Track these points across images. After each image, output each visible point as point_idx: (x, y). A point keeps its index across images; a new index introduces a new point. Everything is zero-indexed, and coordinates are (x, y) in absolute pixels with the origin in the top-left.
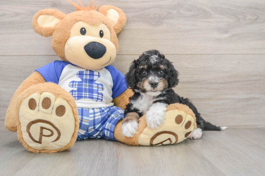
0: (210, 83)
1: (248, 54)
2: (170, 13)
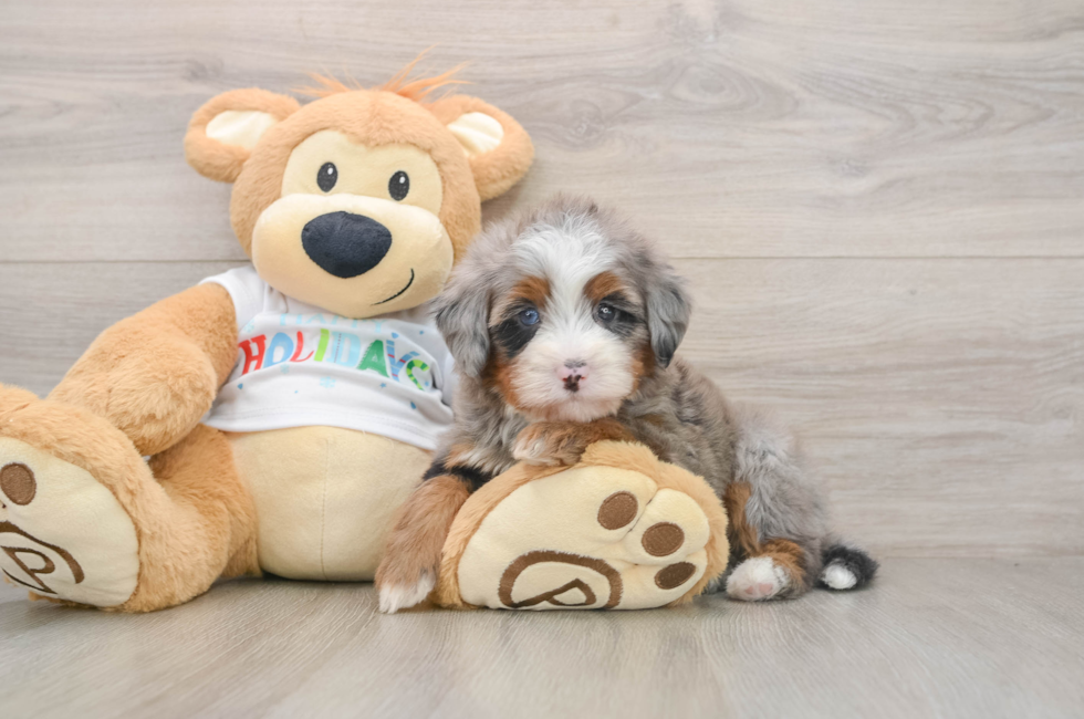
0: (798, 373)
1: (951, 257)
2: (636, 99)
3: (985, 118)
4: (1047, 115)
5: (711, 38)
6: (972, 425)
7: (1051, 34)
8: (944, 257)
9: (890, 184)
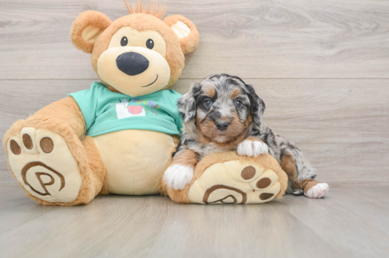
0: (309, 120)
1: (364, 78)
2: (250, 20)
3: (376, 28)
6: (371, 139)
8: (361, 78)
9: (342, 52)
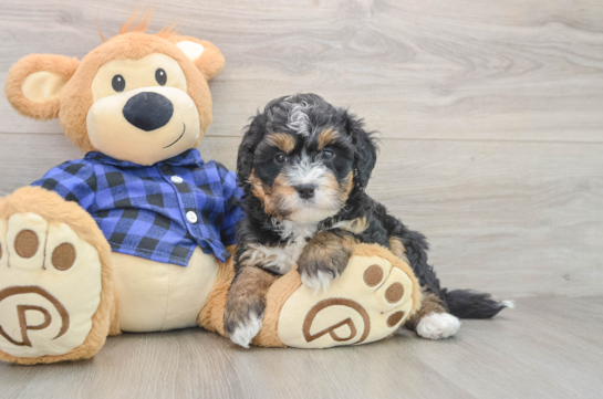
3: (510, 67)
4: (540, 66)
5: (369, 15)
7: (543, 23)
8: (488, 140)
9: (462, 100)
